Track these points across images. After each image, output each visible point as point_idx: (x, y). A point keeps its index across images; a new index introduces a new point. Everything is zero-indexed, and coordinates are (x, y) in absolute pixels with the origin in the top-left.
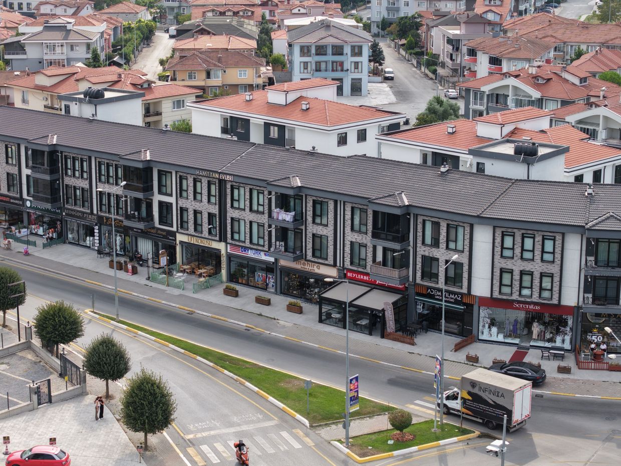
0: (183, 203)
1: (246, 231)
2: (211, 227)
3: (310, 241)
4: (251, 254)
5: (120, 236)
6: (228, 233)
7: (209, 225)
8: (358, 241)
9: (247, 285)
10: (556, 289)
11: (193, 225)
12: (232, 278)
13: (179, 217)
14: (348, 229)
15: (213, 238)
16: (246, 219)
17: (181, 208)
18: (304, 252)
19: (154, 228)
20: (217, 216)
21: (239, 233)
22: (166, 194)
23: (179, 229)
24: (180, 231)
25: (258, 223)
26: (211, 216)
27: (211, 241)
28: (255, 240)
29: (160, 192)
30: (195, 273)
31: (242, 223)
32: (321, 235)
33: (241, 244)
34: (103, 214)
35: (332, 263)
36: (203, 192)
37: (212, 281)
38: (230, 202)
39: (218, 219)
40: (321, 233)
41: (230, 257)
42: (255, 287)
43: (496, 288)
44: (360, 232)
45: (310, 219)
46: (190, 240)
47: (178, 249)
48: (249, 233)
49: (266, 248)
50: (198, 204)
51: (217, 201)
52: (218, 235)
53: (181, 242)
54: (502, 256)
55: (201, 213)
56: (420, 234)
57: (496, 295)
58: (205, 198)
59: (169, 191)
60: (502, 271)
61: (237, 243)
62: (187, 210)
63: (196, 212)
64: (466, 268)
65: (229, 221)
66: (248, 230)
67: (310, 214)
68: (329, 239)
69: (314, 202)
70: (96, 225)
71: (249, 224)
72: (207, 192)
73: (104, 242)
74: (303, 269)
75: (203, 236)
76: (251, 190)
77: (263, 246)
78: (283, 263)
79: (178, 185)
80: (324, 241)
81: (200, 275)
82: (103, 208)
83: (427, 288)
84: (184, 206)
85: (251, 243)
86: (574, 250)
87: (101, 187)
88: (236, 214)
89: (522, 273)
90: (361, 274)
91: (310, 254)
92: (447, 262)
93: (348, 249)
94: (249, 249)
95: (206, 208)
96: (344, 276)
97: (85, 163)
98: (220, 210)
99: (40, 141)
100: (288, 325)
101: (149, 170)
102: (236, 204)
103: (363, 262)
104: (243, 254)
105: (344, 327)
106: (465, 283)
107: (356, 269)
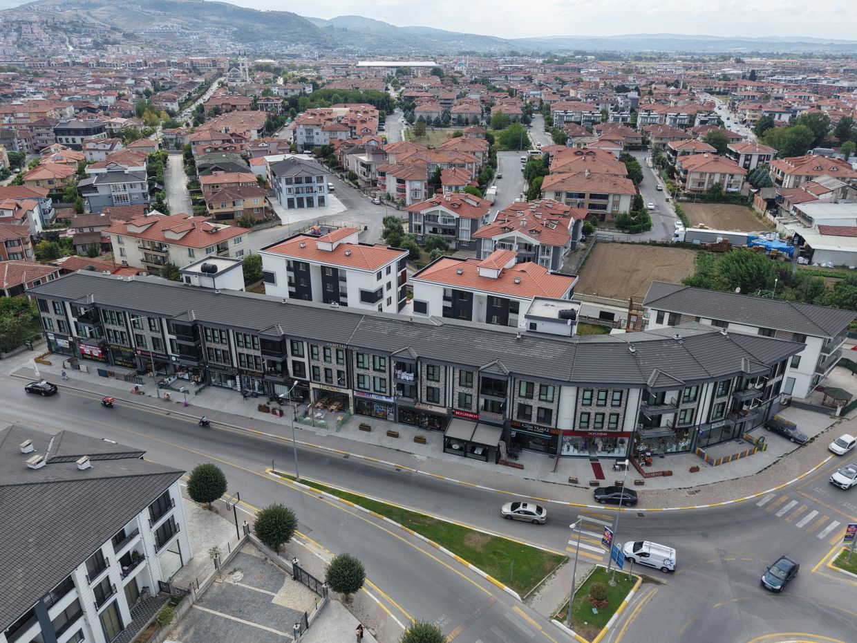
0: (314, 363)
2: (340, 380)
3: (424, 391)
4: (373, 397)
5: (258, 381)
6: (355, 383)
7: (338, 378)
8: (465, 392)
9: (370, 415)
10: (620, 422)
11: (324, 378)
12: (357, 410)
13: (312, 372)
14: (457, 384)
15: (342, 386)
16: (370, 375)
17: (313, 367)
18: (419, 397)
19: (290, 378)
20: (345, 372)
21: (364, 384)
22: (299, 356)
24: (313, 381)
25: (380, 378)
26: (339, 372)
27: (340, 388)
28: (378, 388)
29: (293, 354)
31: (367, 379)
32: (434, 388)
33: (366, 391)
34: (243, 368)
35: (443, 405)
36: (332, 356)
37: (346, 416)
38: (356, 364)
39: (346, 375)
40: (434, 386)
41: (355, 398)
42: (377, 417)
43: (577, 425)
44: (466, 386)
45: (424, 377)
46: (322, 387)
47: (311, 393)
48: (373, 385)
49: (388, 394)
50: (328, 364)
51: (345, 363)
52: (346, 385)
53: (313, 388)
54: (583, 405)
55: (331, 370)
56: (517, 390)
57: (577, 428)
58: (334, 360)
59: (301, 353)
60: (582, 413)
61: (363, 391)
62: (318, 368)
63: (326, 370)
64: (554, 413)
65: (355, 376)
66: (372, 383)
67: (424, 373)
68: (440, 390)
69: (428, 366)
70: (237, 374)
71: (372, 378)
72: (335, 356)
73: (244, 385)
74: (418, 408)
75: (333, 385)
76: (374, 357)
77: (385, 393)
78: (401, 403)
79: (310, 350)
80: (436, 392)
82: (243, 364)
83: (522, 423)
84: (316, 365)
85: (375, 390)
86: (634, 398)
87: (240, 350)
88: (362, 372)
89: (596, 414)
90: (467, 412)
91: (424, 399)
92: (539, 408)
93: (456, 397)
94: (372, 394)
95: (335, 367)
96: (453, 414)
97: (223, 333)
98: (347, 369)
99: (182, 318)
100: (424, 458)
101: (283, 341)
102: (361, 365)
103: (469, 406)
104: (368, 397)
105: (465, 456)
106: (553, 422)
107: (463, 411)
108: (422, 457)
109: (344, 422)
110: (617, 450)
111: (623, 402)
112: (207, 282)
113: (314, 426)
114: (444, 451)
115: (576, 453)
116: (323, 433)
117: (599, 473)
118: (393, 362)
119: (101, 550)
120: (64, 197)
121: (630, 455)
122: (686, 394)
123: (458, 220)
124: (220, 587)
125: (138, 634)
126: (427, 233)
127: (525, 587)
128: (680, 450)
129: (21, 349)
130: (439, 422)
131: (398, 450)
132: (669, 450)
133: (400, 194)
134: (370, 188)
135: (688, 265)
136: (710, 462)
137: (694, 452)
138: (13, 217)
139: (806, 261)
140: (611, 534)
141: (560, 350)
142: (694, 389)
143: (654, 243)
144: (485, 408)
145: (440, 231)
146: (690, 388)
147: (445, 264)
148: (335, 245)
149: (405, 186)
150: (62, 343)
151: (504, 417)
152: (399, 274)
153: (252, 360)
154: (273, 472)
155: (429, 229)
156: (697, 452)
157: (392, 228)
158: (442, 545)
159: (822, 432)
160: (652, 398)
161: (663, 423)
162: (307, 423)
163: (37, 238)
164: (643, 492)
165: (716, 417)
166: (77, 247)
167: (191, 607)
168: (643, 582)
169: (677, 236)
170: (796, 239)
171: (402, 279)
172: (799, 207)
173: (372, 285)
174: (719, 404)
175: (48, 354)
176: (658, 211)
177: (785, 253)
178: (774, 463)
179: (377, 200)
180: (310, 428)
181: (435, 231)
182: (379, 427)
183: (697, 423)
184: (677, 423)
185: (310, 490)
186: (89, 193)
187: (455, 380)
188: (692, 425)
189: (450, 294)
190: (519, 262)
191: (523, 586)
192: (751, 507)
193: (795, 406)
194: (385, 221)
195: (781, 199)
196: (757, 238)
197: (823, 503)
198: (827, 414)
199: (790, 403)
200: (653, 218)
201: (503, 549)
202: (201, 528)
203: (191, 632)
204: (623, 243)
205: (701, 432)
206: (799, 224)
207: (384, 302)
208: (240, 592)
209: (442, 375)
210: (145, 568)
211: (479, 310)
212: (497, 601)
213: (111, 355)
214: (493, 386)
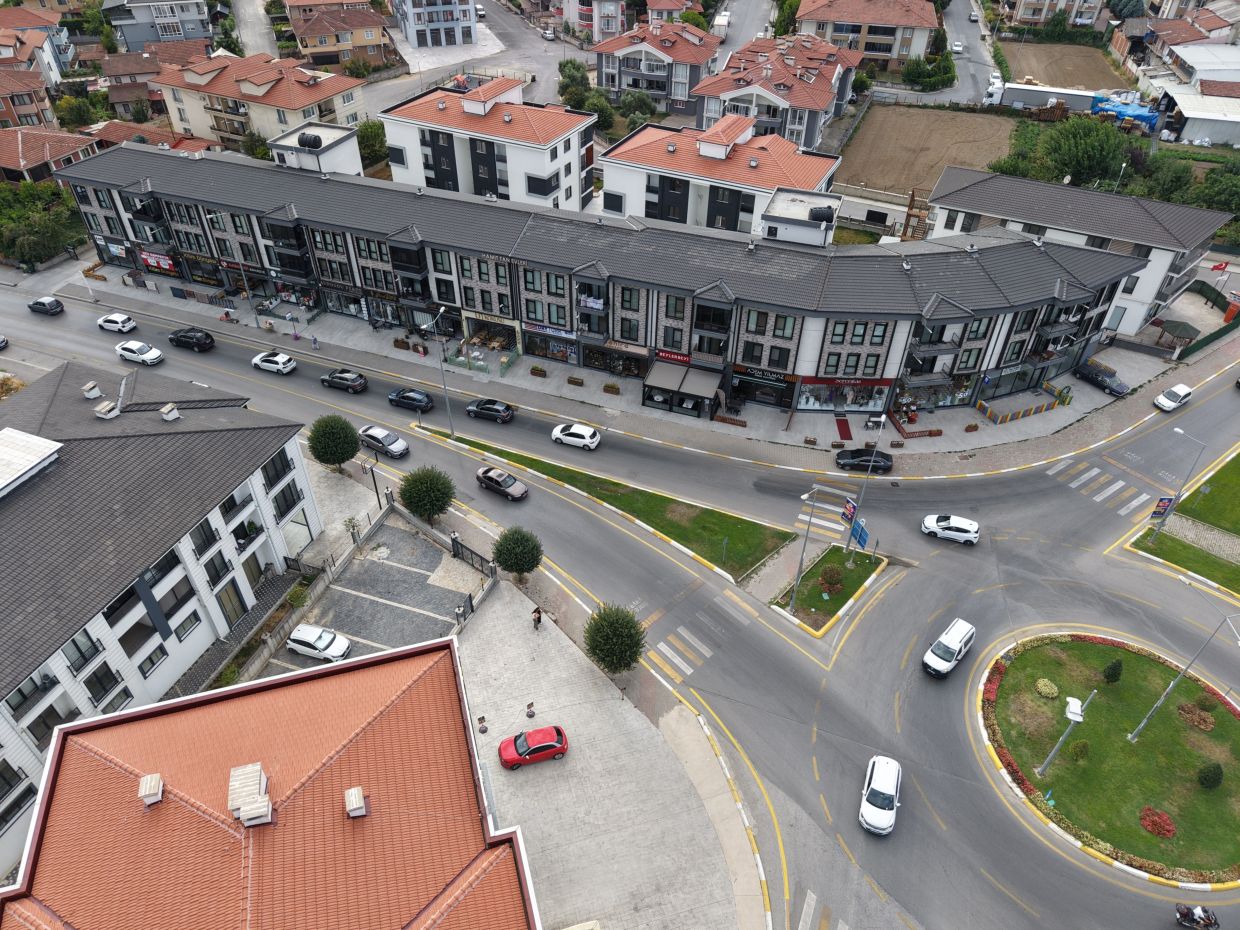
0: (466, 282)
1: (544, 311)
2: (502, 307)
3: (618, 324)
4: (549, 332)
6: (522, 312)
7: (500, 304)
8: (673, 325)
9: (545, 356)
10: (880, 366)
11: (481, 303)
12: (528, 349)
13: (463, 295)
14: (662, 315)
15: (505, 316)
16: (543, 301)
17: (465, 288)
18: (611, 332)
19: (434, 303)
20: (509, 297)
21: (536, 313)
22: (444, 272)
23: (464, 306)
24: (465, 308)
25: (557, 305)
26: (501, 296)
27: (502, 319)
28: (554, 320)
29: (436, 270)
31: (539, 306)
32: (631, 320)
33: (538, 323)
34: (368, 288)
35: (643, 344)
36: (490, 273)
37: (510, 357)
38: (523, 284)
39: (510, 300)
40: (631, 317)
41: (524, 333)
43: (822, 370)
44: (675, 318)
45: (618, 304)
46: (478, 317)
47: (464, 324)
48: (547, 314)
49: (568, 328)
50: (485, 284)
51: (508, 283)
52: (511, 314)
53: (467, 318)
54: (832, 343)
55: (489, 292)
56: (744, 322)
57: (821, 374)
58: (493, 279)
59: (447, 270)
61: (535, 322)
62: (472, 289)
63: (483, 292)
64: (793, 353)
65: (523, 302)
66: (546, 311)
67: (618, 300)
68: (639, 323)
69: (623, 289)
71: (546, 305)
72: (495, 273)
74: (609, 347)
75: (493, 313)
76: (548, 275)
77: (564, 326)
79: (459, 264)
80: (634, 325)
82: (368, 282)
83: (747, 368)
84: (468, 285)
85: (550, 323)
86: (903, 333)
87: (363, 262)
88: (532, 296)
89: (849, 355)
90: (675, 354)
91: (618, 335)
92: (772, 348)
93: (661, 333)
94: (546, 327)
95: (495, 288)
96: (655, 355)
97: (338, 238)
98: (511, 291)
99: (278, 215)
100: (617, 413)
101: (422, 250)
102: (530, 286)
103: (677, 344)
104: (541, 331)
105: (671, 410)
106: (790, 366)
107: (670, 350)
108: (614, 412)
109: (510, 365)
110: (871, 403)
111: (887, 339)
112: (308, 162)
113: (470, 369)
114: (643, 404)
115: (817, 406)
116: (484, 378)
117: (845, 431)
118: (574, 283)
119: (207, 519)
120: (86, 25)
121: (888, 409)
122: (974, 329)
123: (670, 65)
124: (362, 564)
125: (265, 617)
126: (624, 86)
127: (740, 568)
128: (956, 403)
129: (62, 259)
130: (637, 367)
131: (582, 402)
132: (941, 404)
133: (584, 23)
134: (540, 14)
135: (999, 140)
136: (994, 419)
137: (974, 406)
138: (15, 58)
139: (1172, 137)
140: (854, 507)
141: (807, 266)
142: (985, 321)
143: (955, 107)
144: (700, 348)
145: (643, 84)
146: (981, 321)
147: (650, 135)
148: (489, 106)
149: (592, 11)
150: (116, 250)
151: (725, 360)
152: (583, 151)
153: (380, 276)
154: (420, 427)
155: (627, 80)
156: (978, 406)
157: (573, 78)
158: (638, 517)
159: (1150, 381)
160: (927, 334)
161: (938, 368)
162: (460, 365)
163: (57, 91)
164: (901, 457)
165: (1010, 360)
166: (116, 106)
167: (328, 586)
168: (889, 564)
169: (991, 95)
170: (1164, 102)
171: (588, 159)
172: (1178, 50)
173: (544, 169)
174: (1017, 342)
175: (99, 265)
176: (967, 55)
177: (1144, 124)
178: (1078, 421)
179: (549, 34)
180: (465, 372)
181: (635, 84)
182: (558, 372)
183: (984, 368)
184: (956, 368)
185: (469, 450)
186: (121, 19)
187: (660, 310)
188: (977, 370)
189: (656, 183)
190: (757, 134)
191: (737, 567)
192: (1039, 475)
193: (1118, 346)
194: (562, 67)
195: (1153, 36)
196: (1107, 100)
197: (1133, 472)
198: (1160, 357)
199: (1113, 342)
200: (958, 65)
201: (715, 524)
202: (331, 496)
203: (331, 615)
204: (910, 106)
205: (987, 379)
206: (1172, 78)
207: (561, 194)
208: (387, 571)
209: (643, 302)
210: (265, 542)
211: (697, 207)
212: (704, 583)
213: (185, 267)
214: (712, 317)
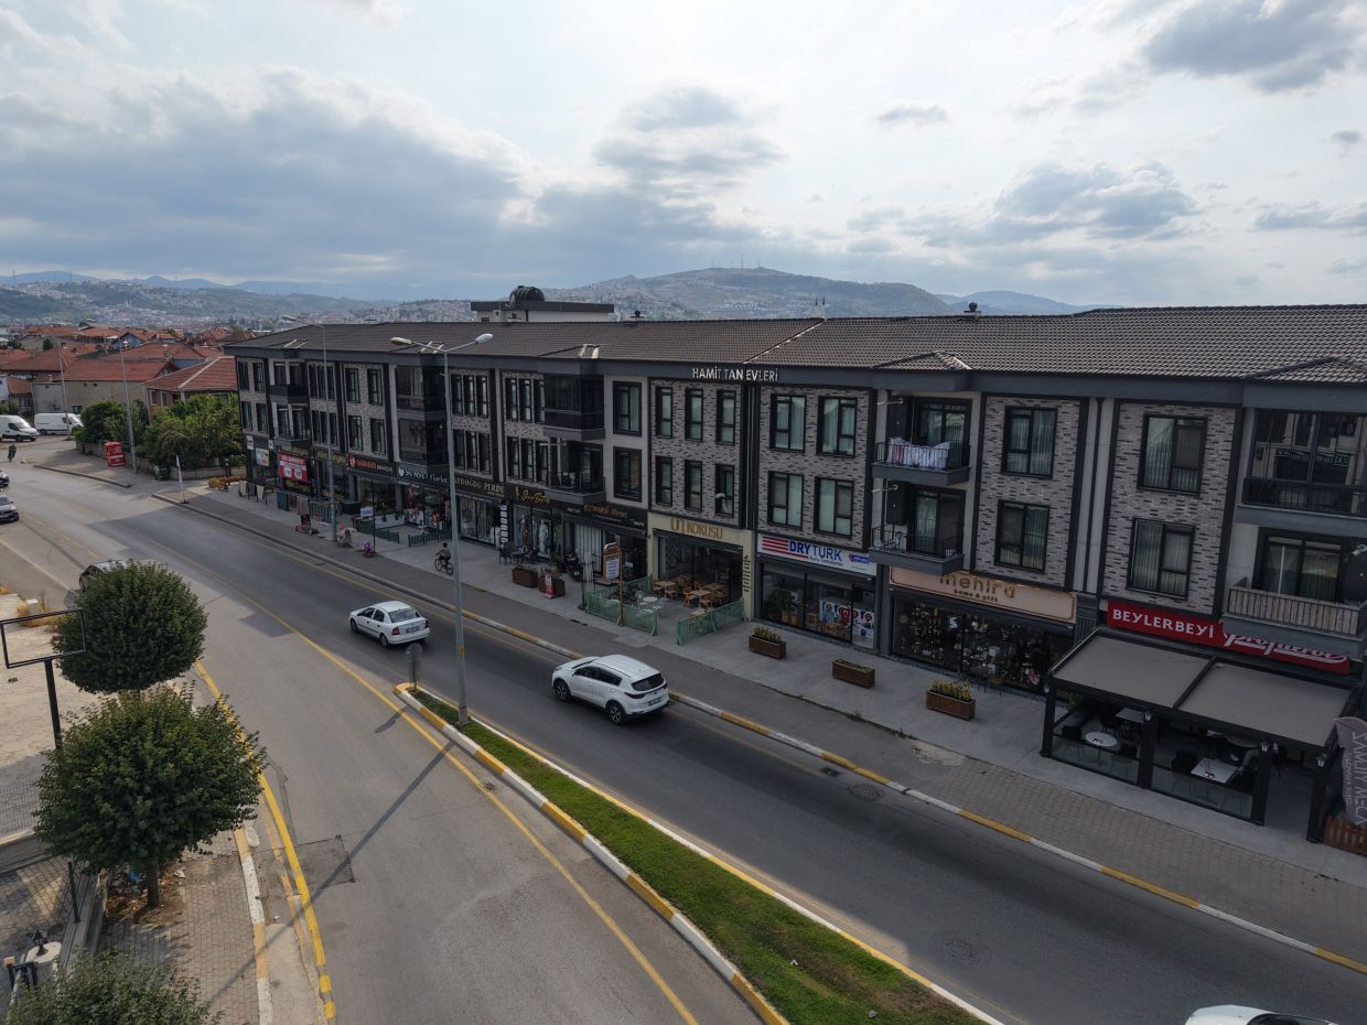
0: (662, 448)
1: (806, 501)
2: (721, 498)
3: (989, 521)
4: (814, 556)
5: (546, 524)
6: (760, 507)
7: (717, 492)
8: (1162, 515)
9: (802, 627)
11: (683, 494)
12: (766, 610)
13: (654, 479)
14: (1126, 482)
15: (725, 521)
16: (806, 473)
17: (659, 460)
18: (967, 549)
19: (604, 503)
20: (737, 471)
21: (786, 507)
22: (629, 433)
23: (653, 503)
24: (656, 507)
25: (836, 481)
26: (722, 472)
27: (720, 528)
28: (827, 521)
29: (617, 430)
30: (684, 596)
31: (796, 485)
32: (1026, 505)
33: (791, 533)
34: (513, 482)
35: (1060, 580)
36: (706, 418)
37: (722, 616)
38: (768, 436)
39: (737, 477)
40: (1028, 498)
41: (762, 562)
42: (823, 635)
44: (1171, 489)
45: (992, 462)
46: (675, 527)
47: (651, 545)
48: (812, 507)
49: (857, 542)
50: (694, 446)
51: (738, 437)
52: (736, 515)
53: (657, 532)
55: (699, 466)
58: (710, 433)
59: (635, 427)
61: (784, 533)
62: (670, 462)
63: (689, 466)
65: (763, 480)
66: (810, 500)
67: (994, 446)
68: (1054, 514)
69: (1010, 410)
70: (503, 503)
71: (813, 484)
72: (715, 418)
73: (518, 536)
74: (958, 596)
75: (703, 516)
76: (822, 402)
77: (849, 537)
78: (901, 577)
79: (653, 408)
80: (1036, 522)
81: (695, 603)
82: (515, 469)
84: (664, 454)
85: (816, 528)
87: (511, 429)
90: (1175, 615)
91: (986, 555)
93: (1120, 542)
94: (809, 544)
95: (717, 453)
96: (1099, 619)
97: (484, 385)
98: (743, 457)
100: (951, 758)
101: (596, 384)
102: (781, 440)
103: (1174, 579)
104: (797, 556)
105: (1144, 782)
107: (1147, 603)
108: (943, 754)
109: (709, 630)
113: (623, 623)
114: (1047, 751)
116: (638, 640)
118: (881, 407)
153: (531, 453)
154: (413, 692)
162: (607, 616)
185: (476, 758)
187: (1121, 466)
209: (1065, 447)
